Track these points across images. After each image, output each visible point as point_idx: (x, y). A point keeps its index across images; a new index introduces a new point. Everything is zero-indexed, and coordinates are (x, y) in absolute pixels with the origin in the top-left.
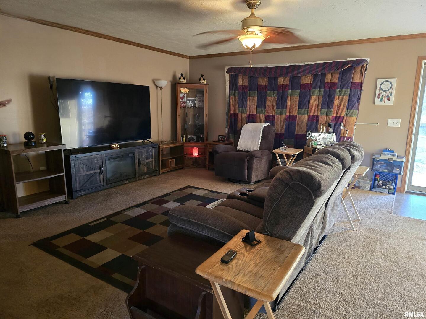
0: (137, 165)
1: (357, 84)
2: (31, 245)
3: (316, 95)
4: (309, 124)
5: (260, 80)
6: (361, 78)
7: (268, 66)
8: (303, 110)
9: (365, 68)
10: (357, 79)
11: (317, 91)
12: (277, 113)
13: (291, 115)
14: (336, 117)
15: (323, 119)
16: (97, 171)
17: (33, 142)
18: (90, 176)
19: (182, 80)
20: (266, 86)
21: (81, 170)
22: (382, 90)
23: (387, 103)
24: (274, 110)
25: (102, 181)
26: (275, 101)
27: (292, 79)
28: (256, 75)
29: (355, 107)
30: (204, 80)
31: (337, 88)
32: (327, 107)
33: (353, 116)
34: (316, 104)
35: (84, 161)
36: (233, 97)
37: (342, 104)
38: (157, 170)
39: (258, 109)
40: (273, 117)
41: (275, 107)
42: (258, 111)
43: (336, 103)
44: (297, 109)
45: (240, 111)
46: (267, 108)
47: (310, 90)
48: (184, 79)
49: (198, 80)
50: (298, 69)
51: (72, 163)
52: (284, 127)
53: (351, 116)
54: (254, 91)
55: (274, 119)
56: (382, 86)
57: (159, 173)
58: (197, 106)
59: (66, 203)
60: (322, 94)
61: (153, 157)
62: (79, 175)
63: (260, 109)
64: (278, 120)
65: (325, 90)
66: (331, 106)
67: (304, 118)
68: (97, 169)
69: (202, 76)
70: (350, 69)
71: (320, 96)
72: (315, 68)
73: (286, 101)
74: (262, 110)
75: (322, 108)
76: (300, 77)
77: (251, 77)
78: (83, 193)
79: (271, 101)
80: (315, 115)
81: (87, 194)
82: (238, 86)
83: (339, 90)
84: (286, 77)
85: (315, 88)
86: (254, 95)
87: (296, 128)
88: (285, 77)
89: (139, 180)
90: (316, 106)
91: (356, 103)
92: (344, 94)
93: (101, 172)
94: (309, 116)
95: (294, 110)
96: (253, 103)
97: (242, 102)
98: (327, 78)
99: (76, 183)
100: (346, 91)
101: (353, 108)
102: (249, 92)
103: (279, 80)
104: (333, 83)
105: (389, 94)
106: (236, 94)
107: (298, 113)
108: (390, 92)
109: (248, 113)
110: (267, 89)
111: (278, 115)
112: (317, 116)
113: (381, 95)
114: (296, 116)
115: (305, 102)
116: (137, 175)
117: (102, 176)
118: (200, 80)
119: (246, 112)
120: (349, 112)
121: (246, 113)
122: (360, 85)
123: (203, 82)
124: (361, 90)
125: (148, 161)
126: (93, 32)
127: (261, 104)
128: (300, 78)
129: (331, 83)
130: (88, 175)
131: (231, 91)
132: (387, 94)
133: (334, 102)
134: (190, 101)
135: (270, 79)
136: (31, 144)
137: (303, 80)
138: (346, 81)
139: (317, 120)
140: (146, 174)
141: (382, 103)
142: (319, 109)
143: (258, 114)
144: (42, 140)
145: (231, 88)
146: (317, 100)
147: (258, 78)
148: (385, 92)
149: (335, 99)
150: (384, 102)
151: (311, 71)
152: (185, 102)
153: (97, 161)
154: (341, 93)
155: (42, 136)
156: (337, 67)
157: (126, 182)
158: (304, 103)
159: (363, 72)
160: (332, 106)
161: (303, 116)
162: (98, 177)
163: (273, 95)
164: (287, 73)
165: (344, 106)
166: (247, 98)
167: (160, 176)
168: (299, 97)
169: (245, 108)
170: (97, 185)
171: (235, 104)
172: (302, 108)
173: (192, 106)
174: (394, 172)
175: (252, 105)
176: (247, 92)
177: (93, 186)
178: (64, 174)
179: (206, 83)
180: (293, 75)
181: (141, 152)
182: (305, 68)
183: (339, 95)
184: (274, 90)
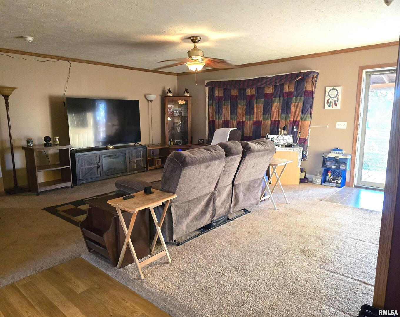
0: (128, 162)
1: (310, 92)
2: (43, 209)
3: (276, 102)
4: (272, 128)
5: (232, 91)
6: (312, 87)
7: (239, 80)
8: (267, 116)
9: (315, 79)
10: (309, 88)
11: (277, 99)
12: (246, 119)
13: (257, 120)
14: (293, 121)
15: (282, 123)
16: (95, 166)
17: (50, 143)
18: (90, 170)
19: (169, 94)
20: (237, 97)
21: (84, 164)
22: (330, 97)
23: (335, 108)
24: (244, 117)
25: (99, 174)
26: (244, 109)
27: (258, 89)
28: (229, 87)
29: (308, 112)
30: (188, 93)
31: (293, 97)
32: (285, 113)
33: (307, 120)
34: (277, 110)
35: (85, 158)
36: (211, 107)
37: (298, 110)
38: (145, 167)
39: (231, 116)
40: (243, 122)
41: (244, 114)
42: (231, 118)
43: (293, 109)
44: (262, 116)
45: (217, 119)
46: (238, 115)
47: (272, 99)
48: (171, 93)
49: (183, 93)
50: (261, 81)
51: (77, 159)
52: (252, 131)
53: (305, 120)
54: (227, 101)
55: (243, 124)
56: (330, 93)
57: (147, 169)
58: (183, 115)
59: (72, 188)
60: (281, 102)
61: (142, 157)
62: (82, 168)
63: (233, 116)
64: (247, 125)
65: (283, 99)
66: (288, 112)
67: (267, 123)
68: (95, 164)
69: (186, 90)
70: (302, 80)
71: (280, 104)
72: (275, 80)
73: (253, 109)
74: (234, 117)
75: (281, 114)
76: (264, 87)
77: (225, 89)
78: (85, 182)
79: (241, 109)
80: (276, 120)
81: (88, 183)
82: (215, 97)
83: (295, 98)
84: (253, 88)
85: (275, 97)
86: (228, 104)
87: (262, 131)
88: (251, 89)
89: (130, 174)
90: (277, 112)
91: (309, 109)
92: (299, 101)
93: (99, 167)
94: (272, 121)
95: (260, 116)
96: (227, 111)
97: (218, 111)
98: (285, 88)
99: (80, 174)
100: (300, 99)
101: (307, 113)
102: (224, 102)
103: (247, 91)
104: (290, 92)
105: (336, 100)
106: (214, 104)
107: (263, 119)
108: (337, 98)
109: (223, 120)
110: (237, 99)
111: (247, 121)
112: (278, 120)
113: (330, 101)
114: (261, 121)
115: (268, 108)
116: (128, 170)
117: (99, 170)
118: (184, 93)
119: (222, 118)
120: (304, 117)
121: (222, 120)
122: (312, 93)
123: (187, 95)
124: (313, 97)
125: (137, 159)
126: (95, 62)
127: (234, 111)
128: (264, 89)
129: (288, 92)
130: (89, 168)
131: (210, 102)
132: (334, 100)
133: (291, 109)
134: (176, 111)
135: (240, 90)
136: (49, 145)
137: (266, 90)
138: (300, 90)
139: (278, 124)
140: (135, 170)
141: (331, 108)
142: (280, 115)
143: (231, 121)
144: (56, 142)
145: (210, 98)
146: (277, 107)
147: (231, 90)
148: (332, 98)
149: (292, 105)
150: (332, 107)
151: (272, 82)
152: (172, 112)
153: (95, 158)
154: (297, 100)
155: (56, 139)
156: (292, 79)
157: (119, 175)
158: (267, 110)
159: (314, 82)
160: (290, 112)
161: (267, 121)
162: (96, 170)
163: (243, 104)
164: (253, 85)
165: (299, 112)
166: (222, 107)
167: (147, 172)
168: (264, 105)
169: (221, 115)
170: (95, 176)
171: (213, 112)
172: (266, 115)
173: (178, 115)
174: (341, 168)
175: (226, 112)
176: (222, 102)
177: (92, 177)
178: (70, 166)
179: (189, 95)
180: (257, 86)
181: (132, 152)
182: (267, 80)
183: (295, 103)
184: (243, 100)
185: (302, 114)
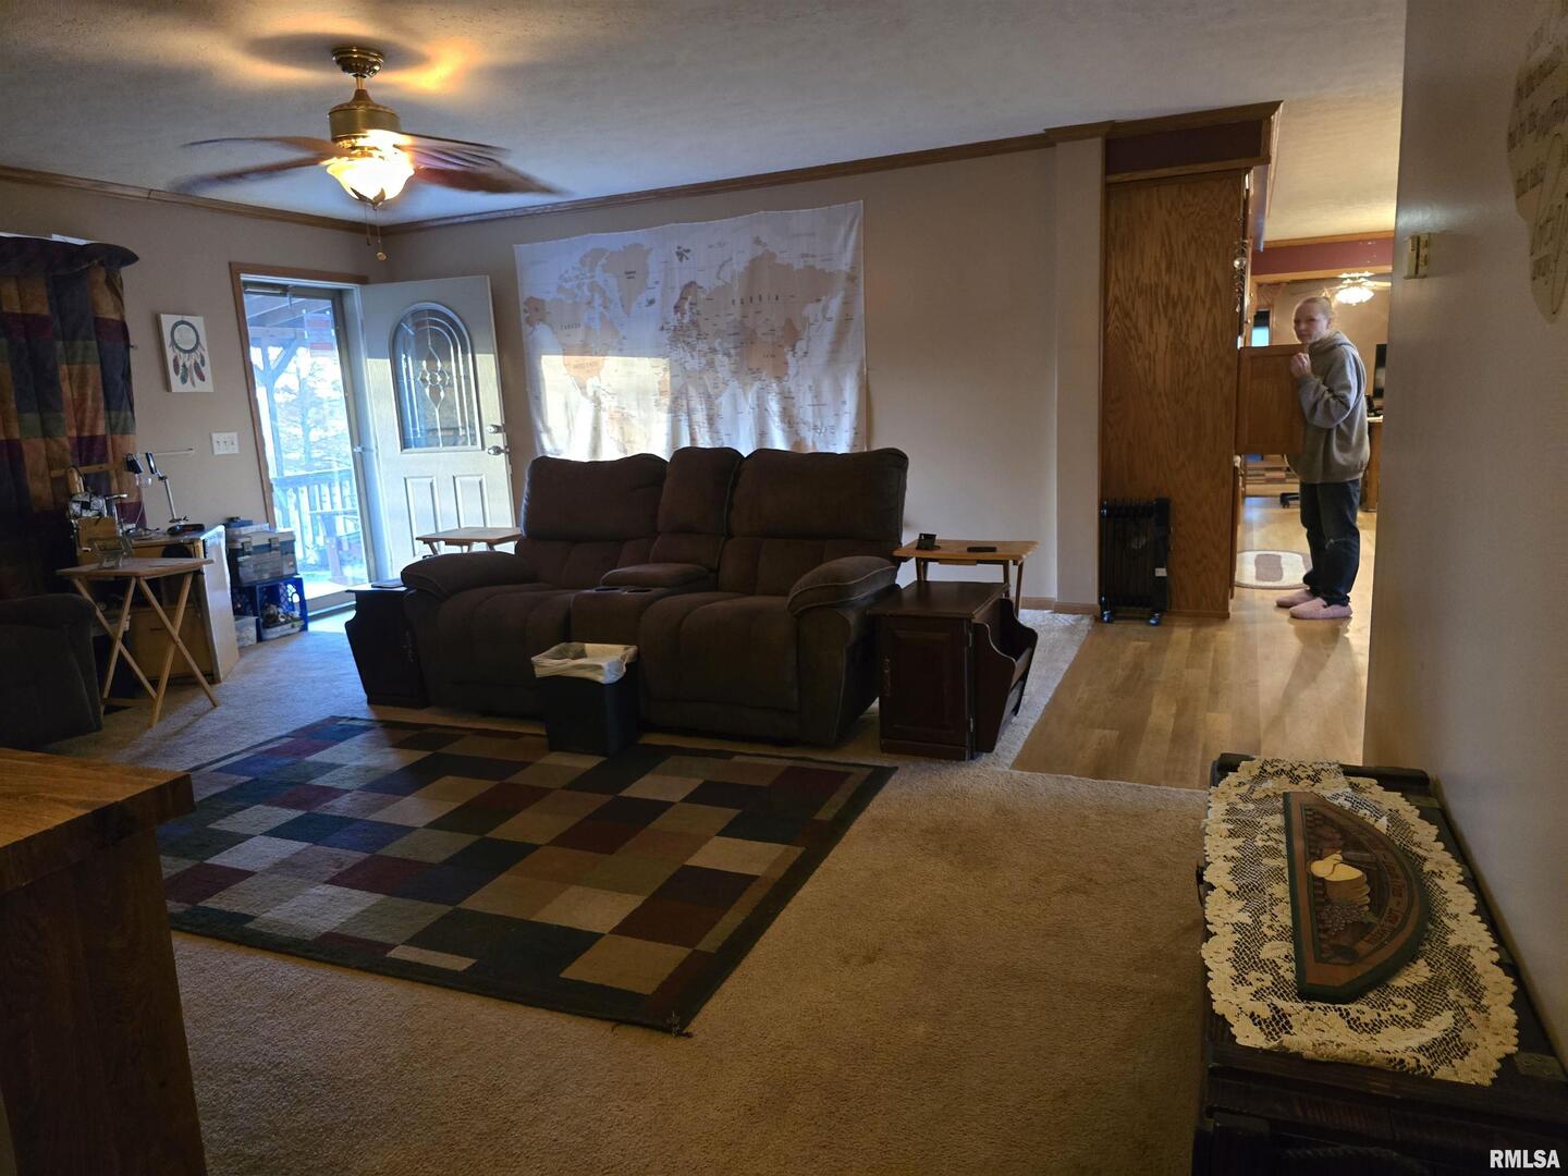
1: (113, 325)
6: (117, 308)
10: (107, 310)
14: (80, 438)
15: (35, 453)
22: (180, 349)
23: (200, 386)
29: (126, 402)
31: (56, 339)
32: (37, 405)
33: (130, 431)
37: (90, 392)
43: (68, 390)
53: (125, 432)
56: (176, 336)
65: (10, 343)
66: (52, 402)
75: (19, 410)
83: (62, 343)
91: (125, 390)
92: (83, 356)
98: (8, 298)
100: (85, 349)
101: (124, 407)
105: (199, 361)
108: (198, 354)
112: (8, 440)
113: (181, 364)
120: (117, 419)
122: (123, 328)
124: (128, 345)
129: (23, 314)
132: (193, 361)
133: (60, 388)
138: (77, 314)
141: (189, 387)
142: (14, 414)
148: (187, 355)
149: (60, 375)
150: (193, 384)
154: (73, 355)
160: (60, 403)
165: (95, 401)
183: (70, 364)
185: (108, 408)
